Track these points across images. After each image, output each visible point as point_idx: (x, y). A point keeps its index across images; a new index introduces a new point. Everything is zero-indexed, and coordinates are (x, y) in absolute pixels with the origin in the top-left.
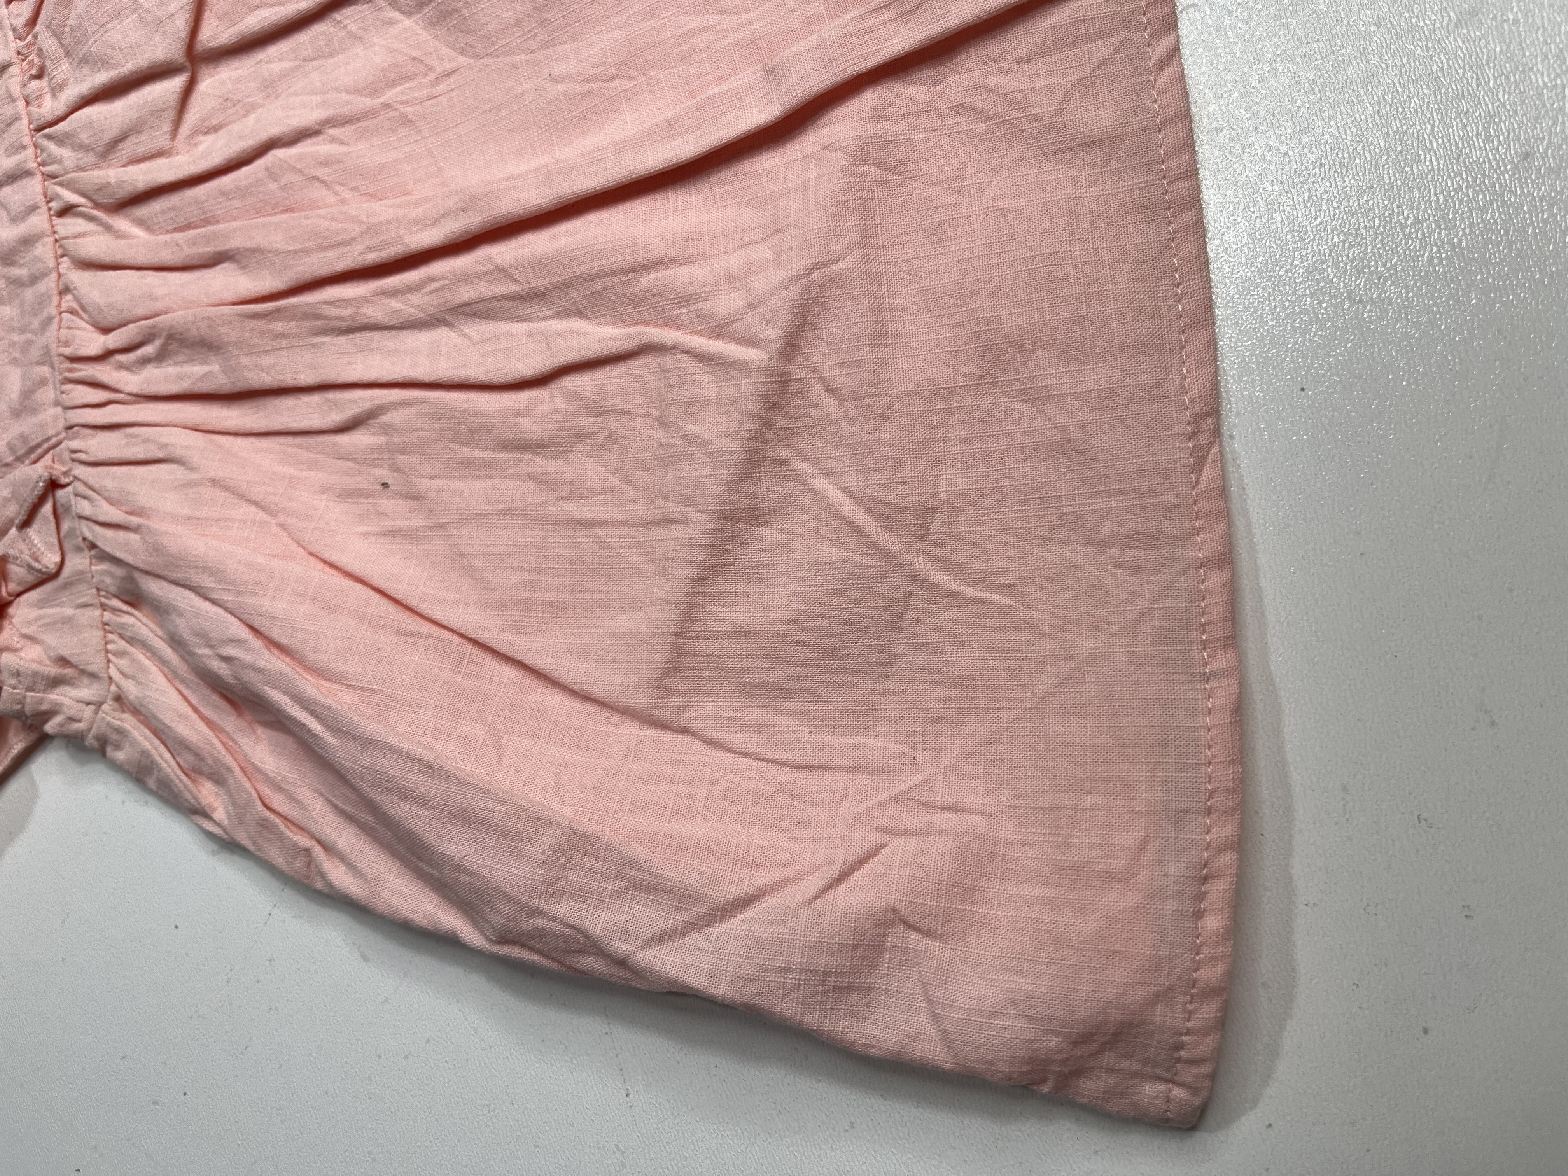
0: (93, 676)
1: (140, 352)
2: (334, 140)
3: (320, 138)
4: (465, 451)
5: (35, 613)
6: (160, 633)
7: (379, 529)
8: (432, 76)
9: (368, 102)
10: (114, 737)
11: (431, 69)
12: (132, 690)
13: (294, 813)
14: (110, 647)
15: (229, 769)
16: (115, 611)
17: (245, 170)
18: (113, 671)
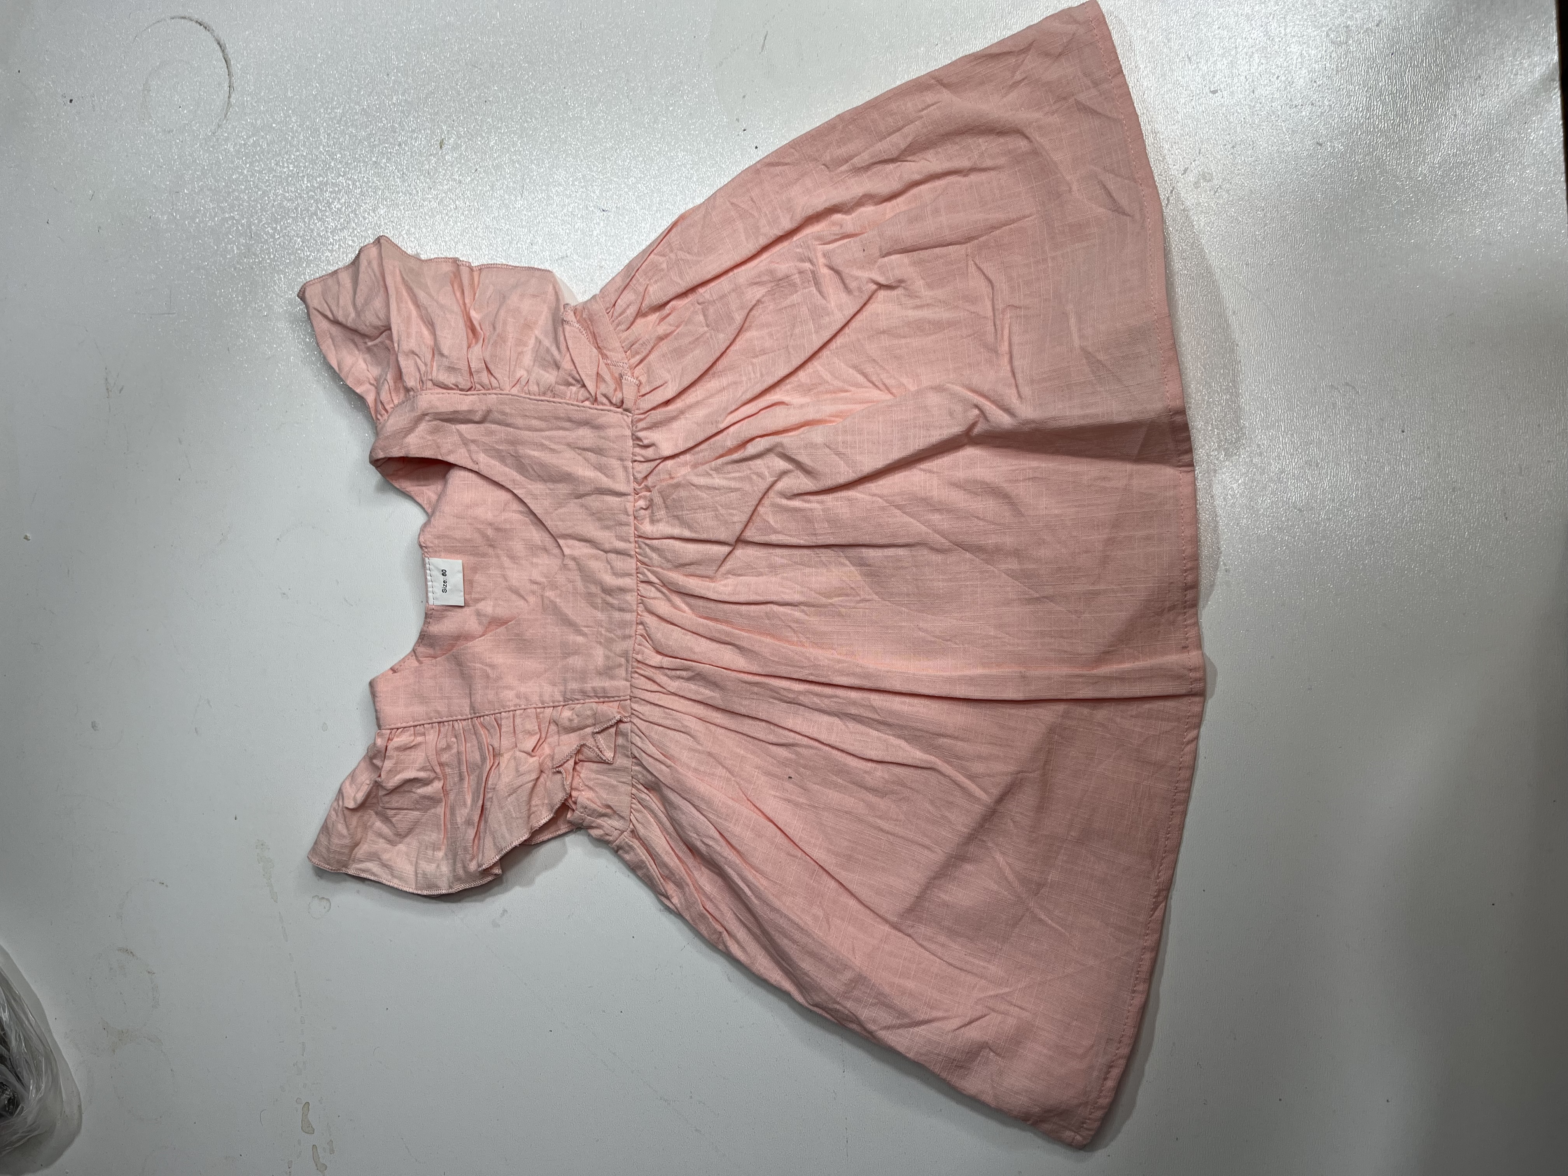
0: (622, 818)
1: (678, 672)
2: (803, 611)
3: (796, 608)
4: (835, 778)
5: (593, 776)
6: (663, 809)
7: (782, 796)
8: (859, 598)
9: (824, 600)
10: (627, 848)
11: (859, 595)
12: (641, 831)
13: (717, 914)
14: (633, 805)
15: (688, 885)
16: (638, 789)
17: (753, 607)
18: (632, 817)
